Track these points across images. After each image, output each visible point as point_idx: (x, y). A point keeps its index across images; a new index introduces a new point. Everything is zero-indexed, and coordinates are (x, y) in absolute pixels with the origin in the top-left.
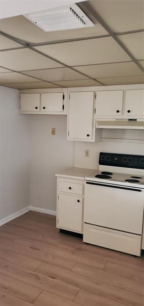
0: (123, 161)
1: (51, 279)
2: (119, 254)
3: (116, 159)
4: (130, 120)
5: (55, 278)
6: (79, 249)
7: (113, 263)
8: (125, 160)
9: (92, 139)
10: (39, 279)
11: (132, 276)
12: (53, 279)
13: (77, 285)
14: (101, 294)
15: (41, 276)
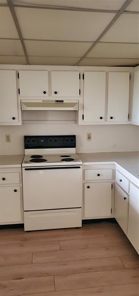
0: (50, 142)
1: (18, 281)
2: (63, 231)
3: (42, 141)
4: (57, 101)
5: (22, 278)
6: (26, 240)
7: (64, 241)
8: (51, 141)
9: (18, 122)
10: (5, 287)
11: (87, 246)
12: (21, 280)
13: (47, 274)
14: (74, 272)
15: (4, 283)
